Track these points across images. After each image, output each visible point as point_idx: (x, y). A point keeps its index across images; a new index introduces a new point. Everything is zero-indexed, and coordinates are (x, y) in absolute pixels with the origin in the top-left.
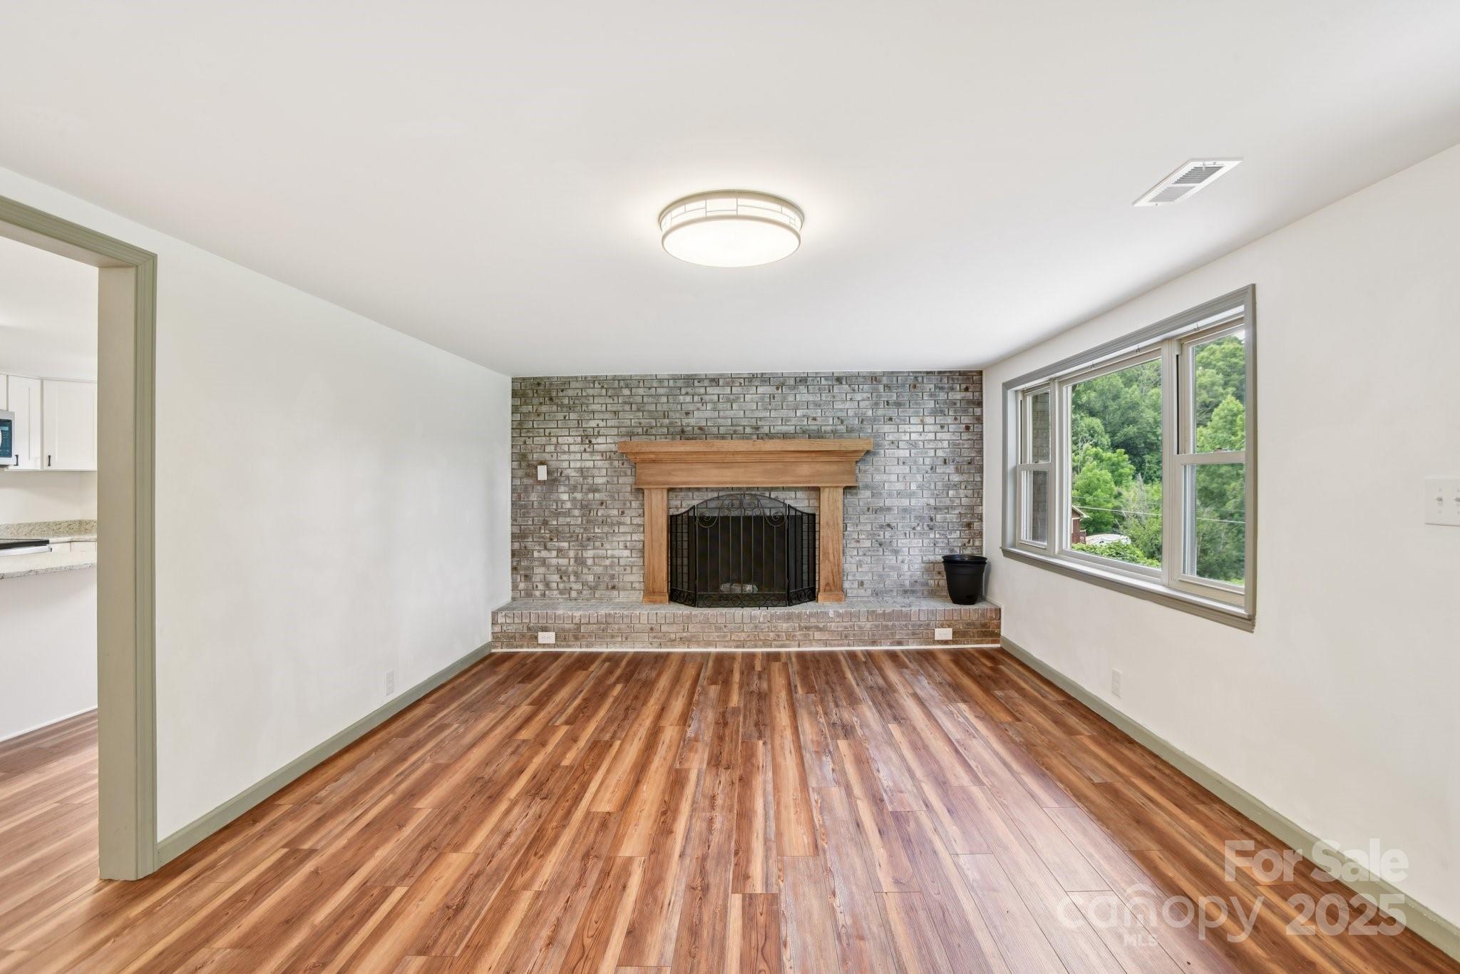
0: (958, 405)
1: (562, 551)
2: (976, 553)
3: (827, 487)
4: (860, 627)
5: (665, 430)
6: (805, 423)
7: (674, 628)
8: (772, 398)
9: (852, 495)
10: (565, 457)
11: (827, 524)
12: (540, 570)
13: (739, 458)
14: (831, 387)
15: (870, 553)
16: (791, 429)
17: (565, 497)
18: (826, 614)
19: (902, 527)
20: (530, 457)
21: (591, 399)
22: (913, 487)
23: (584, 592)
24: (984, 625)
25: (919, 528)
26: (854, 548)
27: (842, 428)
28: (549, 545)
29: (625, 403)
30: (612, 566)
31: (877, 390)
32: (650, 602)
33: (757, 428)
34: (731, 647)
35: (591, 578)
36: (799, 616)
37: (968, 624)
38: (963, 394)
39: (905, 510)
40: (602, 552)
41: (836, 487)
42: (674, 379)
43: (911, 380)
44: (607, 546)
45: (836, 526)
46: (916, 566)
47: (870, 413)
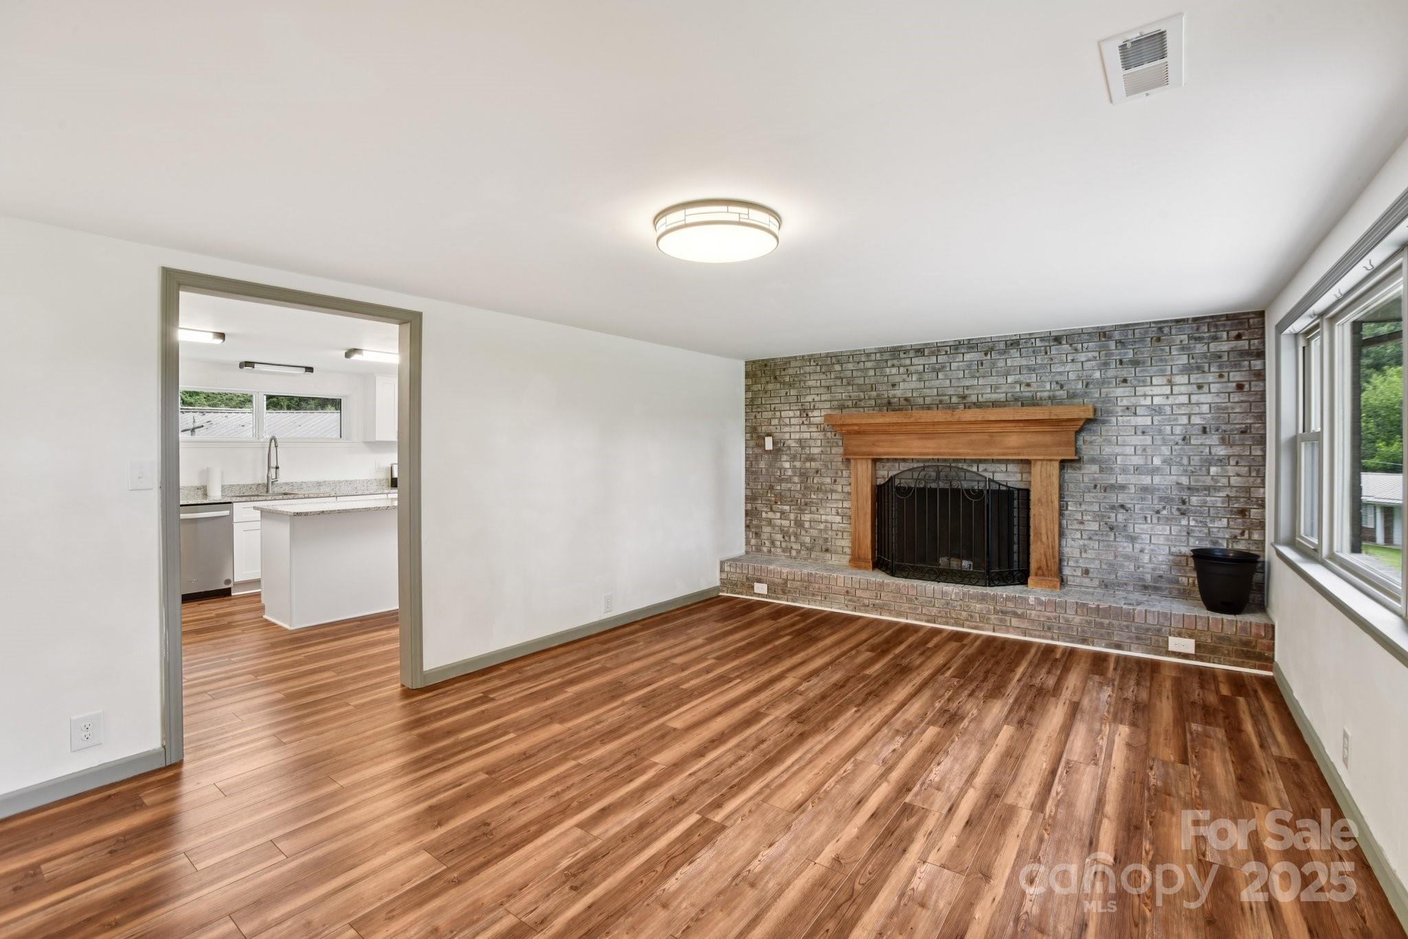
0: (1225, 358)
1: (784, 513)
2: (1253, 549)
3: (1039, 460)
4: (1067, 620)
5: (873, 402)
6: (1018, 389)
7: (866, 594)
8: (980, 365)
9: (1074, 469)
10: (787, 429)
11: (1039, 500)
12: (767, 529)
13: (941, 429)
14: (1048, 348)
15: (1097, 538)
16: (1002, 397)
17: (787, 465)
18: (1026, 600)
19: (1141, 509)
20: (759, 430)
21: (808, 376)
22: (1157, 461)
23: (803, 552)
24: (1247, 643)
25: (1165, 512)
26: (1077, 530)
27: (1062, 394)
28: (775, 507)
29: (836, 378)
30: (826, 530)
31: (1106, 347)
32: (855, 567)
33: (964, 397)
34: (922, 620)
35: (807, 540)
36: (994, 598)
37: (1220, 638)
38: (1233, 344)
39: (1145, 489)
40: (817, 517)
41: (1050, 460)
42: (881, 352)
43: (1153, 333)
44: (822, 511)
45: (1050, 504)
46: (1160, 558)
47: (1097, 375)
